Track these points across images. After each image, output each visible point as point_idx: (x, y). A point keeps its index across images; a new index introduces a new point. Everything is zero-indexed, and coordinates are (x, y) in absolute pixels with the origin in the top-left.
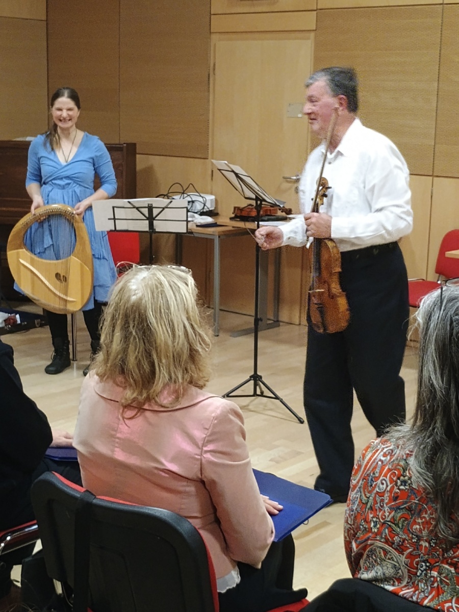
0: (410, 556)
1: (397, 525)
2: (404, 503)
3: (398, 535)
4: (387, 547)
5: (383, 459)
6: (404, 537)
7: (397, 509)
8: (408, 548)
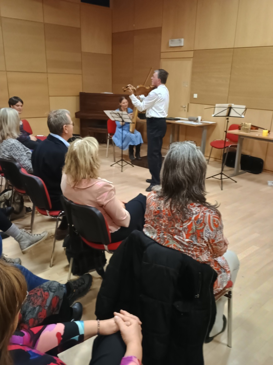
0: (158, 230)
1: (155, 220)
2: (158, 214)
3: (155, 223)
4: (152, 227)
5: (154, 199)
6: (157, 224)
7: (155, 216)
8: (158, 228)
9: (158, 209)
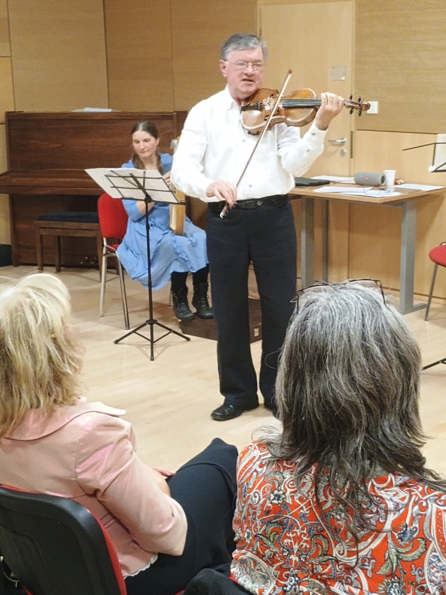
7: (268, 523)
9: (275, 502)
